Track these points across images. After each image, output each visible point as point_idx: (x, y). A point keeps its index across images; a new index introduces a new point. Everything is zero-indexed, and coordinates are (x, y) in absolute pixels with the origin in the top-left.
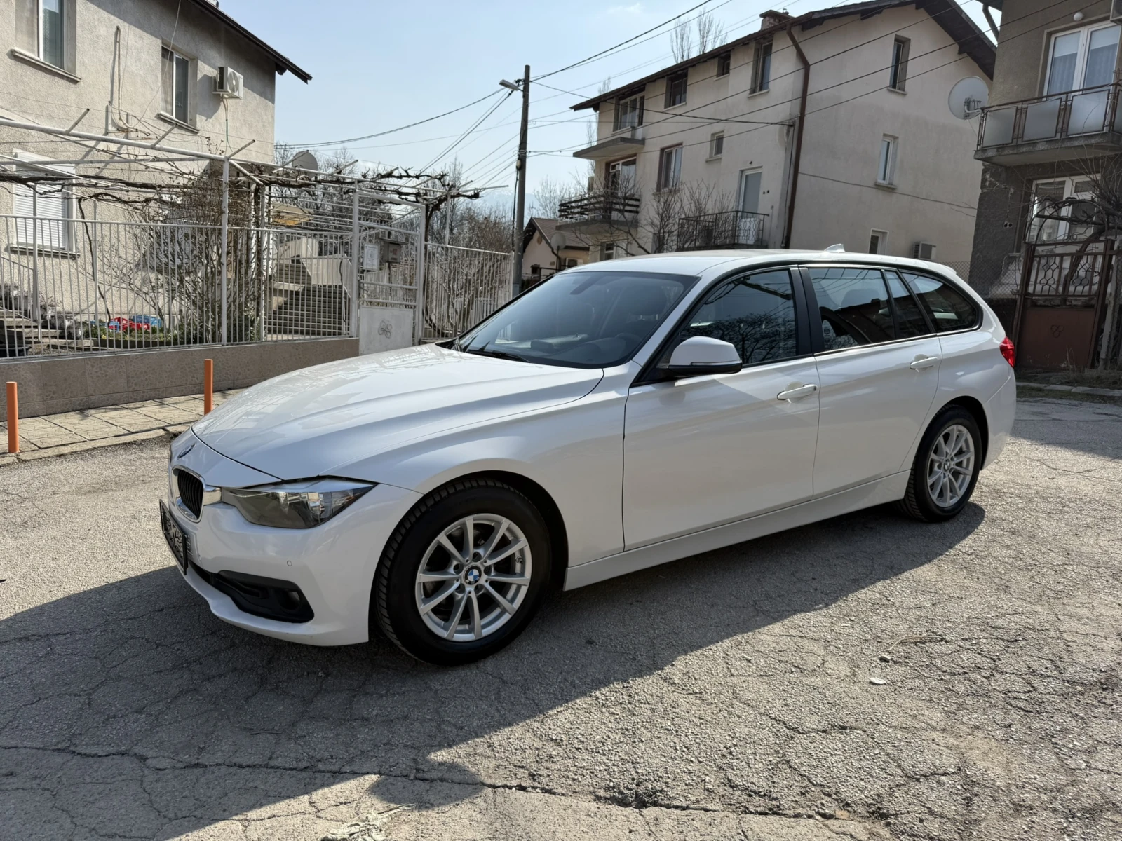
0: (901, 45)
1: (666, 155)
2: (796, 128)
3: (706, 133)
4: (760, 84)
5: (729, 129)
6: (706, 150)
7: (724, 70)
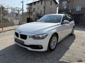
0: (51, 2)
1: (34, 9)
2: (44, 7)
3: (37, 7)
4: (42, 4)
5: (39, 7)
6: (37, 9)
7: (39, 2)
